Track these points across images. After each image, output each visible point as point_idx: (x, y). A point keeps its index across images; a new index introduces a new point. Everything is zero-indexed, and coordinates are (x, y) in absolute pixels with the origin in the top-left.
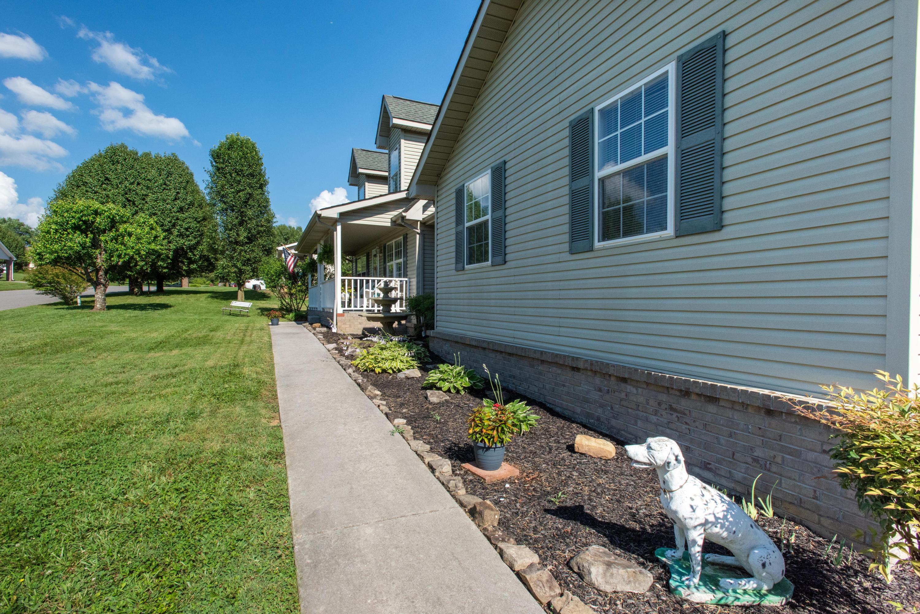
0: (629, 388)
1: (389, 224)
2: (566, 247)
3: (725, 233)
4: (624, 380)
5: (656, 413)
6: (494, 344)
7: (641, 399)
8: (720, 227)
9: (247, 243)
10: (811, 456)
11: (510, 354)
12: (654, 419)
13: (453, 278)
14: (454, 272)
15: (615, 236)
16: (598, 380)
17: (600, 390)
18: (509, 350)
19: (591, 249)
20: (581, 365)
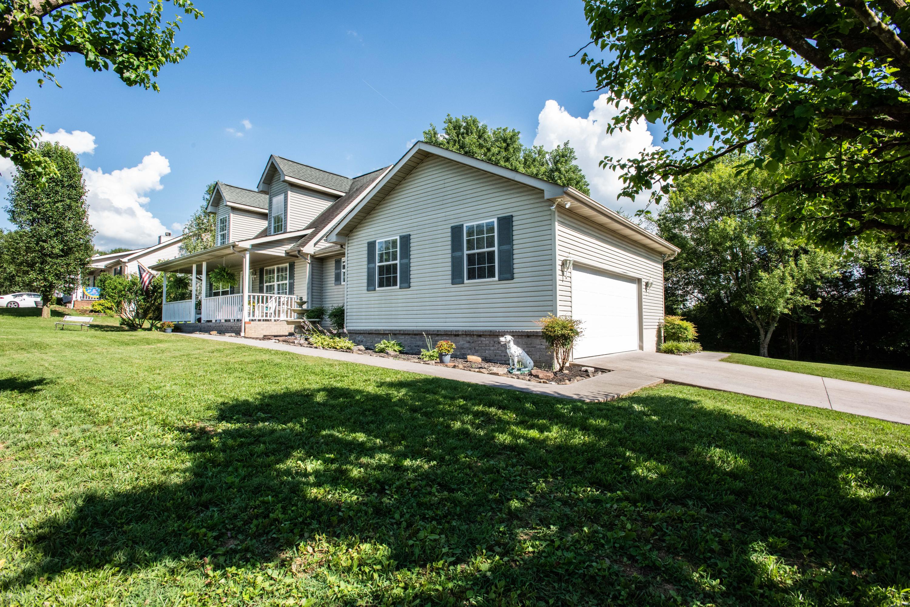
0: (482, 339)
1: (284, 255)
2: (450, 281)
3: (515, 280)
4: (480, 336)
5: (493, 346)
6: (404, 331)
7: (487, 342)
8: (513, 278)
9: (62, 256)
10: (538, 347)
11: (415, 334)
12: (492, 348)
13: (364, 295)
14: (366, 292)
15: (474, 278)
16: (468, 339)
17: (469, 342)
18: (417, 333)
19: (463, 283)
20: (460, 333)
